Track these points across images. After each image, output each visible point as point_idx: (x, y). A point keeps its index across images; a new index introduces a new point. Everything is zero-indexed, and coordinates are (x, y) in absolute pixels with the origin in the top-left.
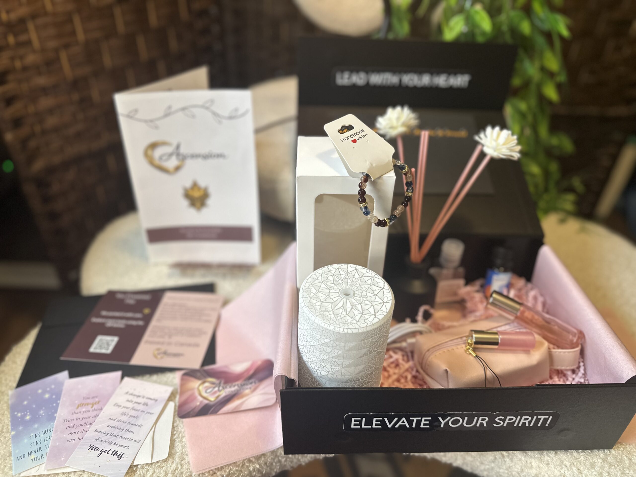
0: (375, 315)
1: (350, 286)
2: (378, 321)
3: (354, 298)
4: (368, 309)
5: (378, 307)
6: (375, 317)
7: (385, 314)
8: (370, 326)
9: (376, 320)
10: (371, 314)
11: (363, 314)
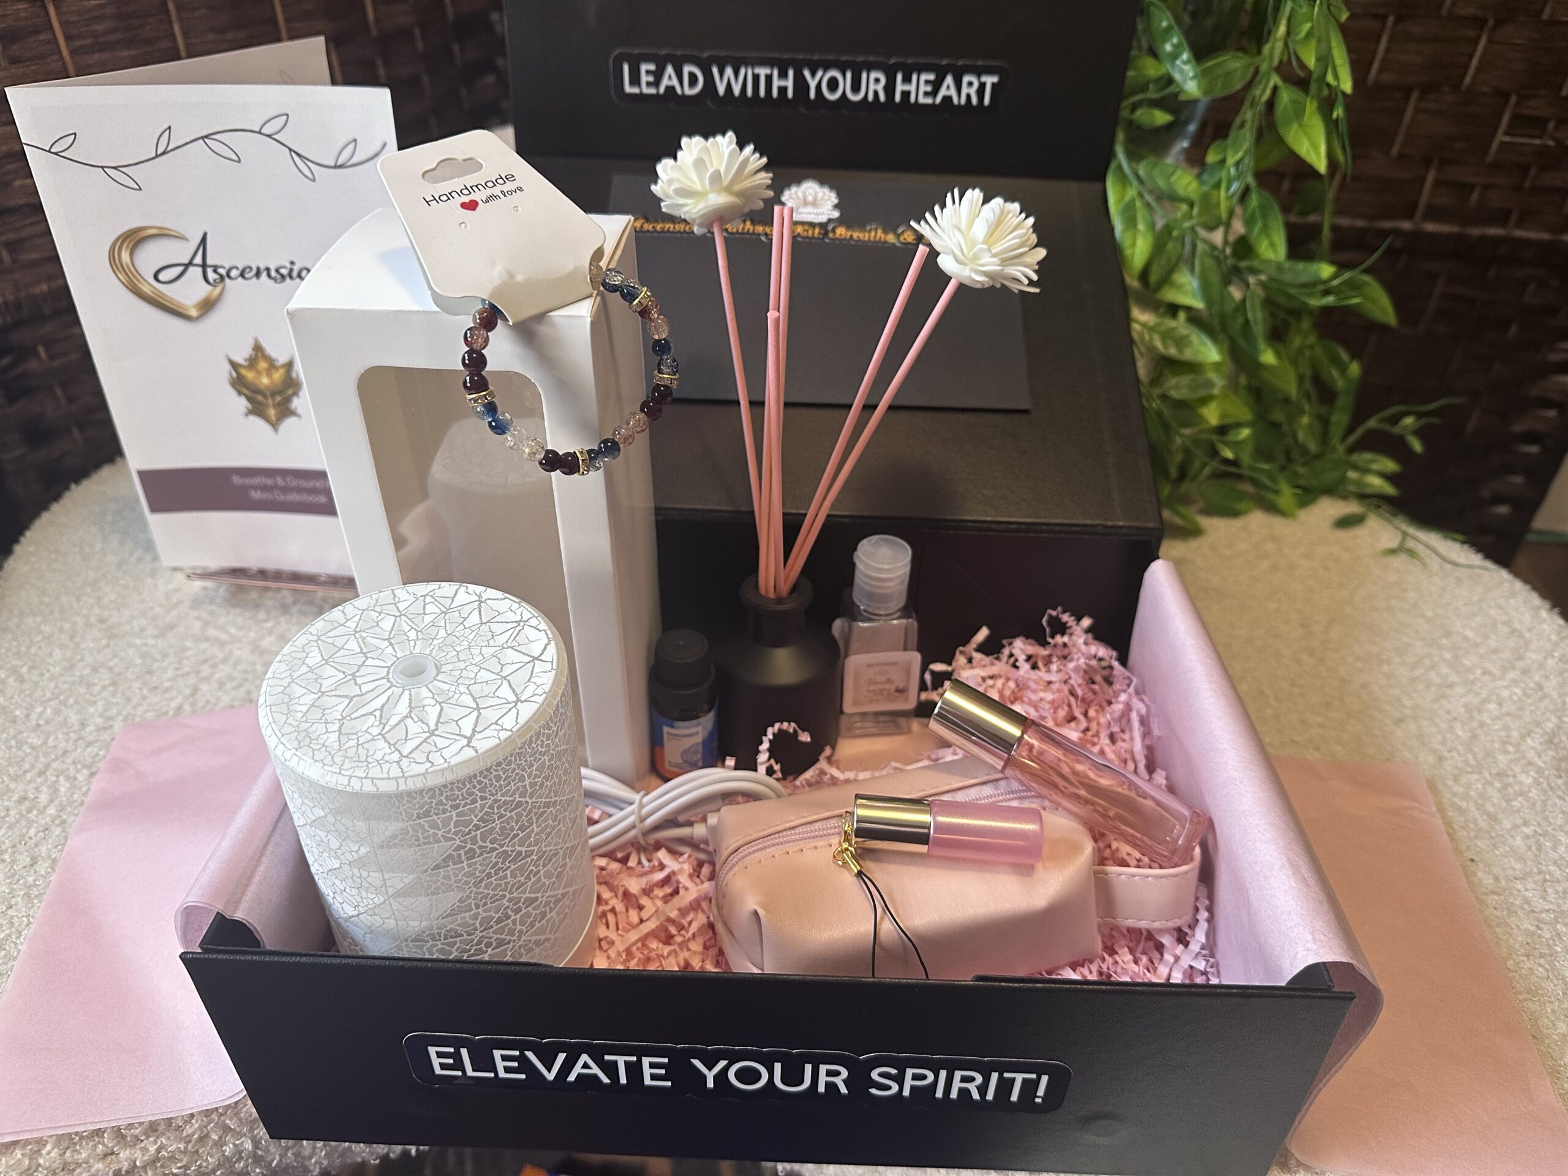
0: (470, 739)
1: (437, 648)
2: (473, 758)
3: (429, 686)
4: (457, 721)
5: (491, 715)
6: (468, 745)
7: (504, 735)
8: (440, 771)
9: (469, 753)
10: (461, 736)
11: (432, 734)
